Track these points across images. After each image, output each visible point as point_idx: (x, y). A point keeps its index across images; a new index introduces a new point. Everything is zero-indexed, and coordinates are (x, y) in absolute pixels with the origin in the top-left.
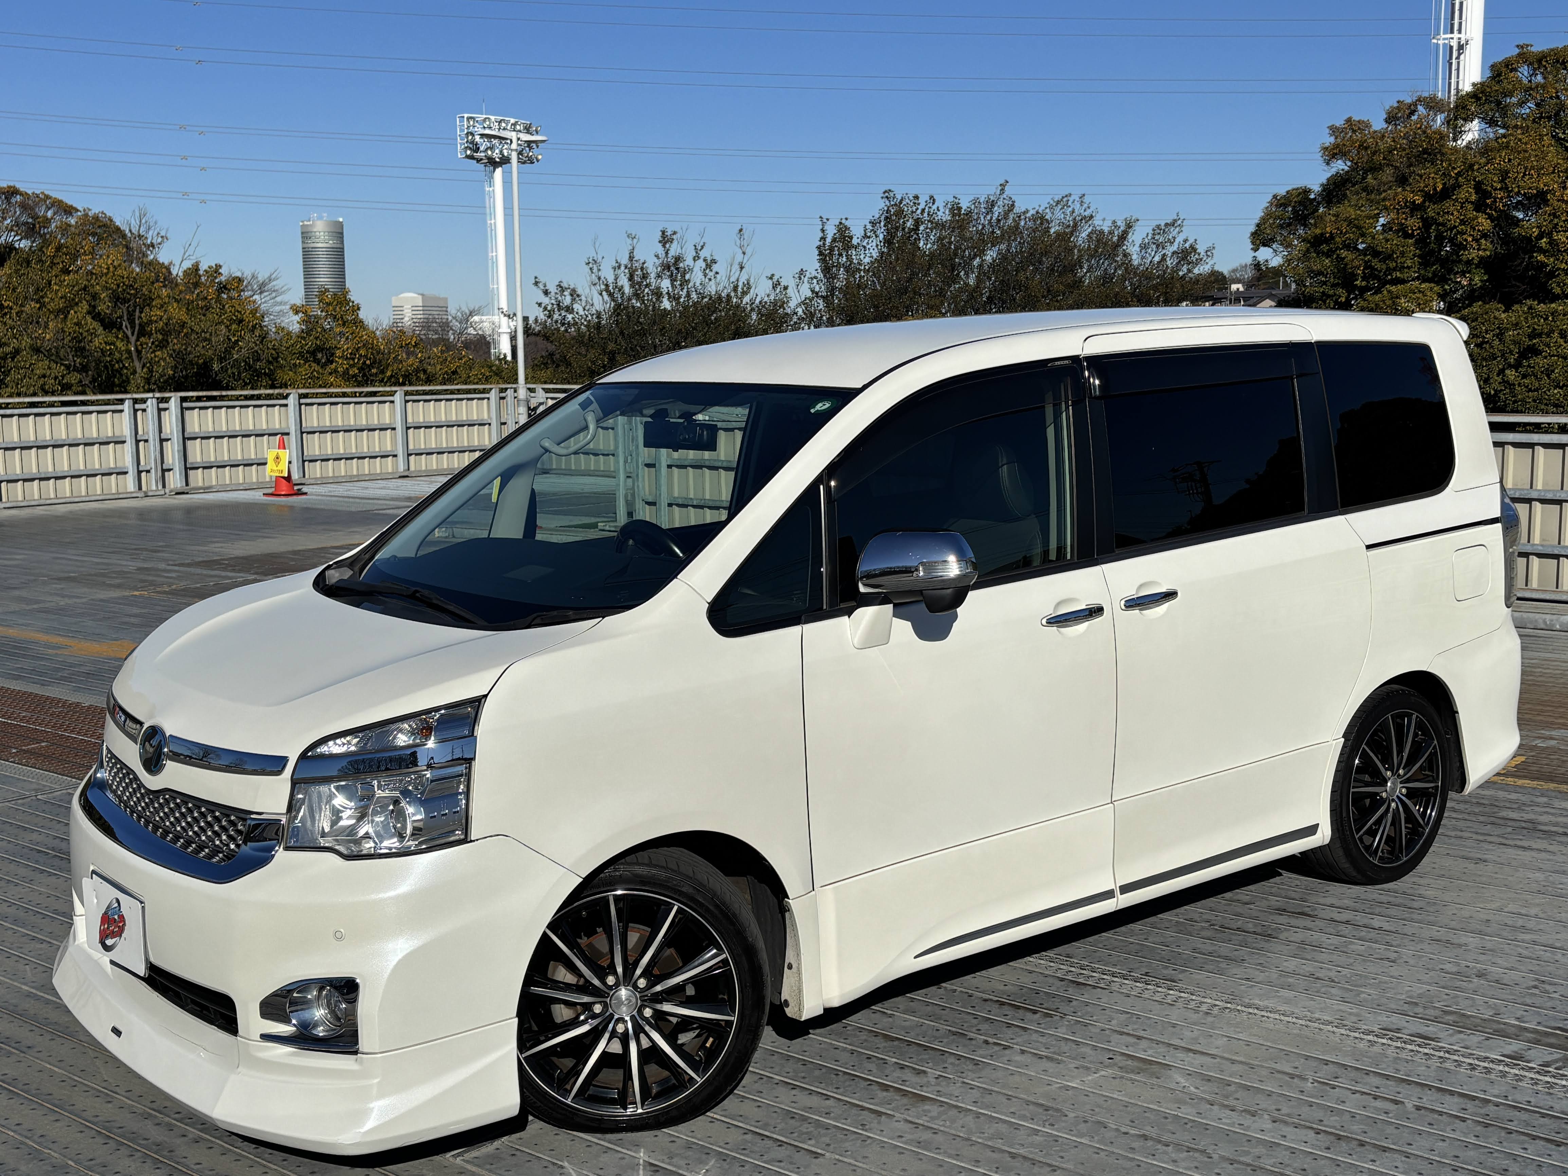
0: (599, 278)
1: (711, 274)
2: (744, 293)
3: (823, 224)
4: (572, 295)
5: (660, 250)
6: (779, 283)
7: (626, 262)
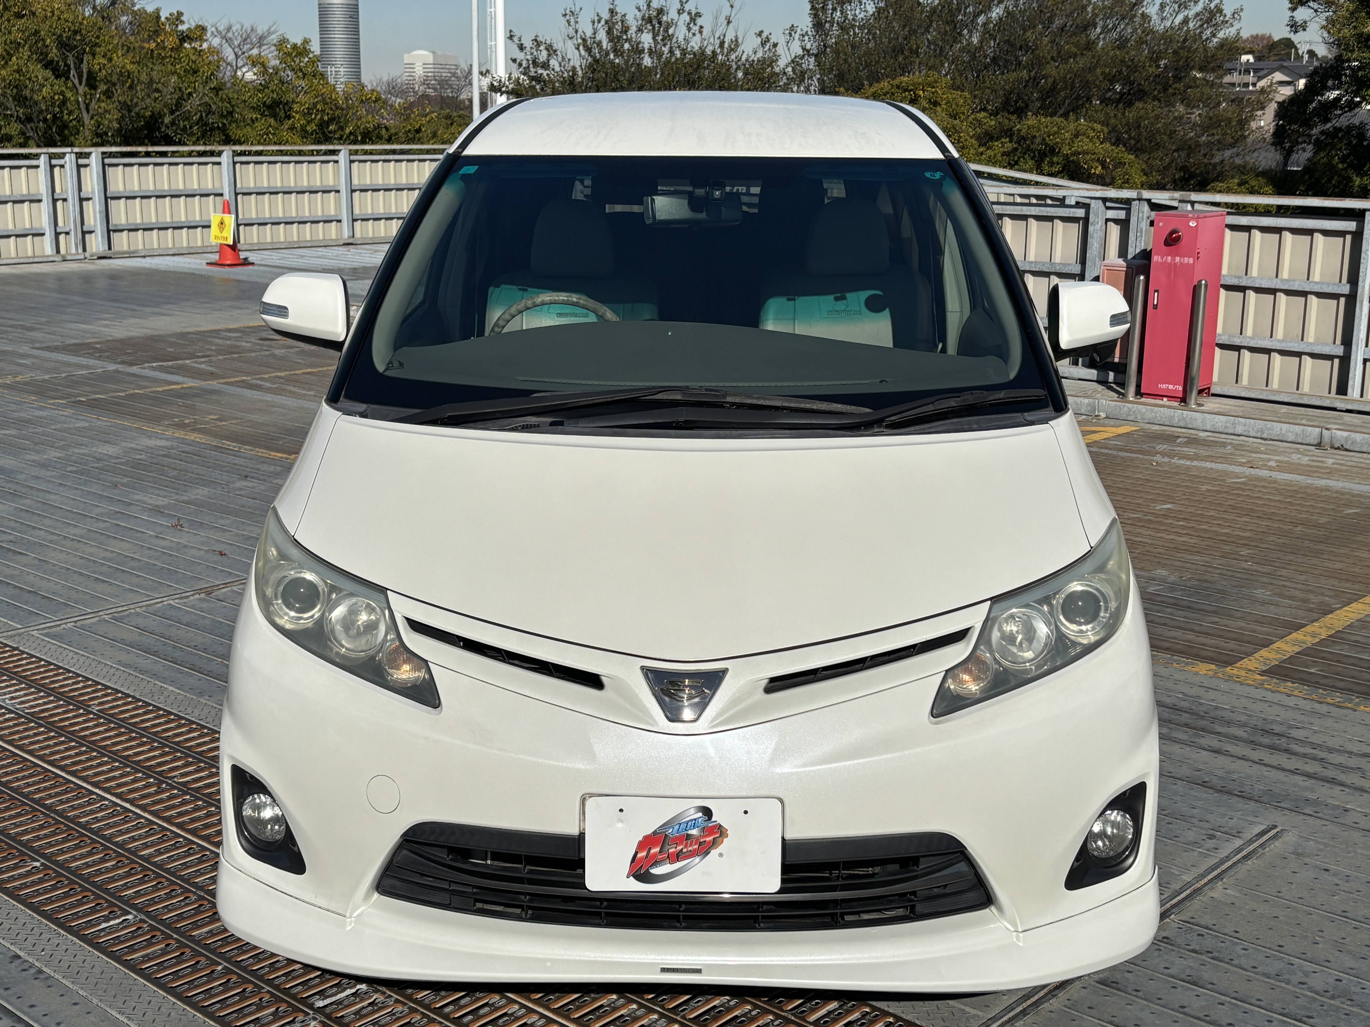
0: (576, 32)
1: (695, 29)
2: (731, 50)
4: (547, 49)
6: (768, 39)
7: (606, 15)
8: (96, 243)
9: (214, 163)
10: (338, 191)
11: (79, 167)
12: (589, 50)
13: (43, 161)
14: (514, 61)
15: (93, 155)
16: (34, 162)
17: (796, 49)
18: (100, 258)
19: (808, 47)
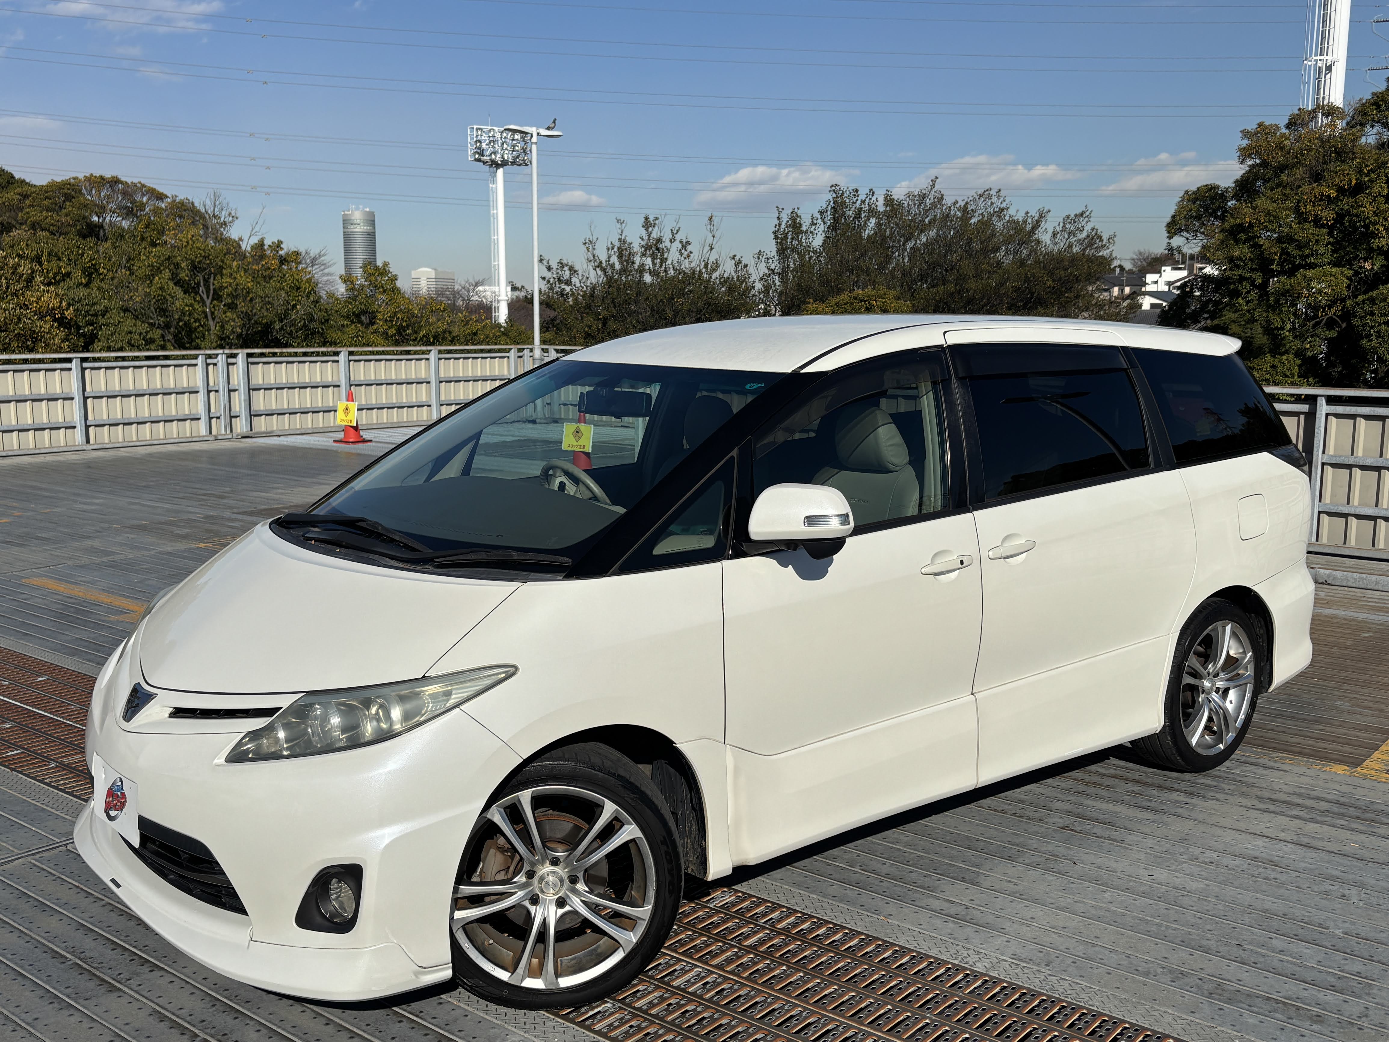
0: (594, 256)
1: (685, 254)
2: (714, 270)
3: (779, 213)
4: (570, 270)
5: (644, 233)
6: (740, 262)
7: (617, 244)
8: (241, 426)
9: (333, 361)
10: (429, 383)
11: (228, 364)
12: (604, 270)
13: (200, 361)
14: (544, 278)
15: (240, 356)
16: (193, 362)
17: (763, 269)
18: (243, 437)
19: (773, 267)
